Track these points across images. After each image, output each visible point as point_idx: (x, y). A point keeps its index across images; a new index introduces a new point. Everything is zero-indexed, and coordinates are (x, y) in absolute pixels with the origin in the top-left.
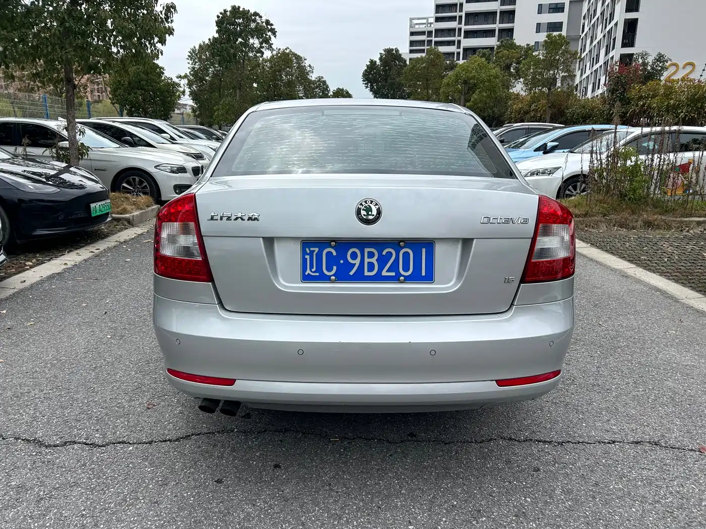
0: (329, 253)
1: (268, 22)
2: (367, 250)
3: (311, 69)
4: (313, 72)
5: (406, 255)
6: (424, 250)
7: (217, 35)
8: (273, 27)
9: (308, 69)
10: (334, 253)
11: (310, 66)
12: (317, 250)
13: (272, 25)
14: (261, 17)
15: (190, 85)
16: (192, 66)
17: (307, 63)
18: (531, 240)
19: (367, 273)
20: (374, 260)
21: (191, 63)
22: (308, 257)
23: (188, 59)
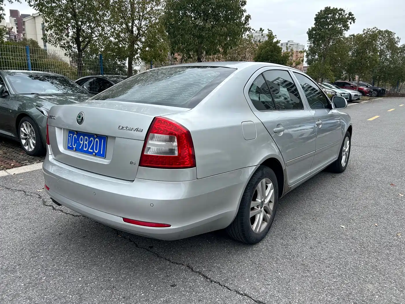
0: (75, 137)
1: (350, 14)
2: (86, 137)
3: (398, 40)
4: (399, 42)
5: (97, 141)
6: (103, 140)
7: (314, 26)
8: (353, 16)
9: (396, 40)
10: (76, 138)
11: (398, 38)
12: (72, 135)
13: (353, 15)
14: (344, 11)
15: (307, 56)
16: (310, 45)
17: (396, 36)
18: (144, 141)
19: (85, 149)
20: (87, 143)
21: (309, 43)
22: (69, 138)
23: (308, 41)
